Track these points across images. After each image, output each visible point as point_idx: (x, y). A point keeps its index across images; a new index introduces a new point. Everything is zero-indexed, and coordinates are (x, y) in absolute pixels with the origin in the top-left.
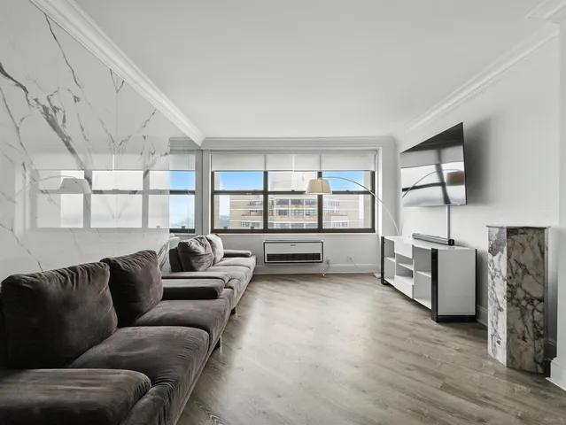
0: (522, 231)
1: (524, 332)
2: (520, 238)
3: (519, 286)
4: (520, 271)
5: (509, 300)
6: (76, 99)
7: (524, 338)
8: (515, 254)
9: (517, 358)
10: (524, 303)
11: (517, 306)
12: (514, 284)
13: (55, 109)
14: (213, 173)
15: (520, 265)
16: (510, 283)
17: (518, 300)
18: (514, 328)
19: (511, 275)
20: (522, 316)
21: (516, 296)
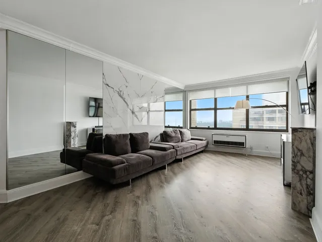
0: (300, 130)
1: (301, 190)
2: (299, 134)
3: (298, 162)
4: (299, 154)
5: (293, 170)
6: (127, 87)
7: (301, 194)
8: (296, 143)
9: (297, 205)
10: (301, 173)
11: (297, 174)
12: (296, 161)
13: (121, 91)
14: (190, 101)
15: (299, 150)
16: (293, 160)
17: (297, 170)
18: (295, 187)
19: (293, 155)
20: (300, 180)
21: (296, 168)
